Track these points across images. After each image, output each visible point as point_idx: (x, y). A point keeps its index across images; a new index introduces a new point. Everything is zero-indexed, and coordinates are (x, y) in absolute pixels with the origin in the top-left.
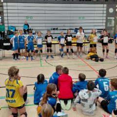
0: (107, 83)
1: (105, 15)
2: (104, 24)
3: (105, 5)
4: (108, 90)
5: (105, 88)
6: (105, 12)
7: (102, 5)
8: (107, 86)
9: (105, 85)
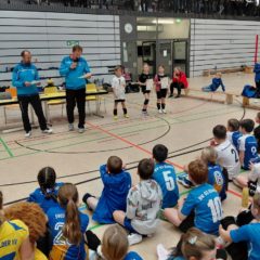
0: (169, 172)
1: (118, 38)
2: (119, 56)
3: (117, 18)
4: (173, 187)
5: (168, 184)
6: (118, 31)
7: (110, 17)
8: (171, 179)
9: (166, 178)
